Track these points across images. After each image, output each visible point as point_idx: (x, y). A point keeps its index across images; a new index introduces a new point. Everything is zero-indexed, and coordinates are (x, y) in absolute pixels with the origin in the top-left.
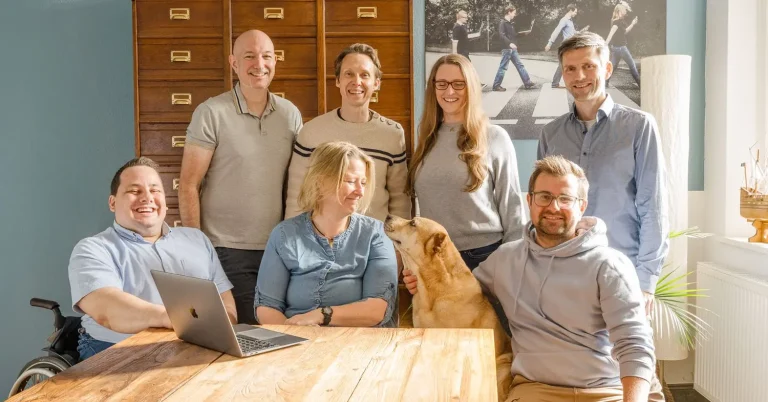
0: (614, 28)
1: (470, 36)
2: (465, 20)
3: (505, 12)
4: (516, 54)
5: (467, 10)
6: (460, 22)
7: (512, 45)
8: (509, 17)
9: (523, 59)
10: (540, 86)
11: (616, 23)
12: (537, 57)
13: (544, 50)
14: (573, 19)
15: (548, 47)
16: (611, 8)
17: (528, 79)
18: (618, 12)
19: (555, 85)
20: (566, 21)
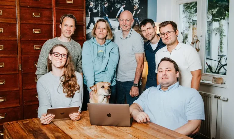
0: (135, 12)
1: (94, 11)
2: (92, 5)
3: (105, 4)
4: (108, 18)
5: (93, 2)
6: (91, 6)
7: (107, 15)
8: (106, 6)
9: (110, 20)
10: (115, 29)
11: (135, 10)
12: (114, 20)
13: (115, 17)
14: (124, 8)
15: (117, 17)
16: (134, 6)
17: (111, 27)
18: (135, 7)
19: (119, 29)
20: (122, 8)
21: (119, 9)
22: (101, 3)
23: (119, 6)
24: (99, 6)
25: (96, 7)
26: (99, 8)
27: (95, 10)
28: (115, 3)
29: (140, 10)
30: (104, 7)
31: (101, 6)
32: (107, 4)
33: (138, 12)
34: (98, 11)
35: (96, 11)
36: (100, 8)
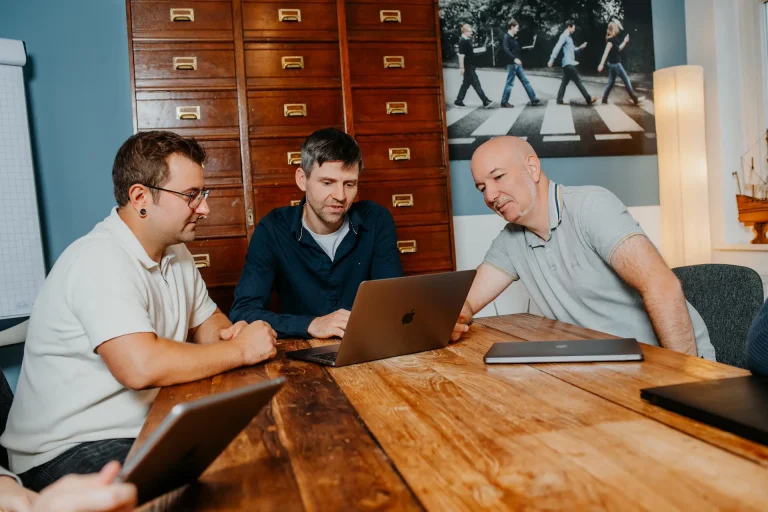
1: (476, 51)
2: (470, 34)
3: (509, 27)
4: (521, 69)
5: (471, 24)
6: (465, 36)
7: (518, 61)
8: (513, 31)
9: (528, 75)
10: (546, 102)
11: (609, 40)
12: (541, 73)
13: (546, 66)
14: (572, 35)
15: (550, 63)
16: (605, 26)
17: (534, 95)
18: (611, 29)
19: (560, 101)
20: (566, 36)
21: (556, 39)
22: (496, 25)
23: (554, 30)
24: (489, 34)
25: (480, 37)
26: (489, 41)
27: (479, 46)
28: (541, 21)
29: (627, 39)
30: (506, 36)
31: (496, 34)
32: (514, 25)
33: (622, 46)
34: (489, 48)
35: (483, 49)
36: (495, 41)
